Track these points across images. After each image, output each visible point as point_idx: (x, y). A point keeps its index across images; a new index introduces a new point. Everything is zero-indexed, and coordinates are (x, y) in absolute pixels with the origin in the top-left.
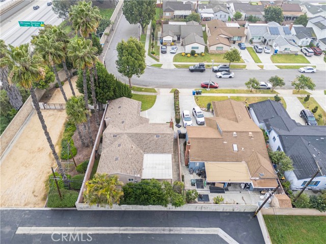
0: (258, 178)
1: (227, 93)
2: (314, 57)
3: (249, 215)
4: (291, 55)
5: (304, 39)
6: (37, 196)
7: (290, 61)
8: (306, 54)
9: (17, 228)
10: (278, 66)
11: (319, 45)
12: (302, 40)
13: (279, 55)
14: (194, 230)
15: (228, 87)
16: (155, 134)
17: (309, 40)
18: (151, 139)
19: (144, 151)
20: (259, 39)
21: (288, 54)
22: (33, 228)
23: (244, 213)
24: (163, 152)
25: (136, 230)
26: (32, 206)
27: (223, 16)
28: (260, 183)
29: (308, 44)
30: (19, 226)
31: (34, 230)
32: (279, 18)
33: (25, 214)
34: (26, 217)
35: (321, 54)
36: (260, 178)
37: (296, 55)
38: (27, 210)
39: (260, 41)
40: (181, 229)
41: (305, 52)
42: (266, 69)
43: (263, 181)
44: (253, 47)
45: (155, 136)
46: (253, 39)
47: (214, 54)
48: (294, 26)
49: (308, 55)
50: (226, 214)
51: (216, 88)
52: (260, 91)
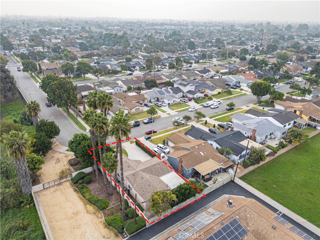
0: (222, 163)
1: (164, 133)
2: (189, 102)
3: (231, 183)
4: (178, 104)
5: (179, 94)
6: (109, 238)
7: (180, 108)
8: (185, 102)
10: (177, 111)
11: (187, 95)
12: (178, 94)
13: (171, 106)
14: (216, 202)
15: (161, 130)
16: (157, 164)
17: (182, 94)
18: (157, 168)
19: (158, 176)
20: (154, 99)
21: (176, 104)
23: (228, 183)
24: (169, 172)
25: (189, 217)
27: (119, 90)
28: (225, 165)
29: (182, 96)
32: (156, 85)
35: (191, 100)
36: (224, 163)
37: (180, 103)
39: (155, 100)
40: (209, 205)
41: (184, 100)
42: (172, 115)
43: (225, 163)
44: (154, 104)
45: (158, 165)
46: (151, 100)
47: (135, 114)
48: (168, 87)
49: (186, 102)
50: (221, 187)
51: (156, 132)
52: (180, 127)
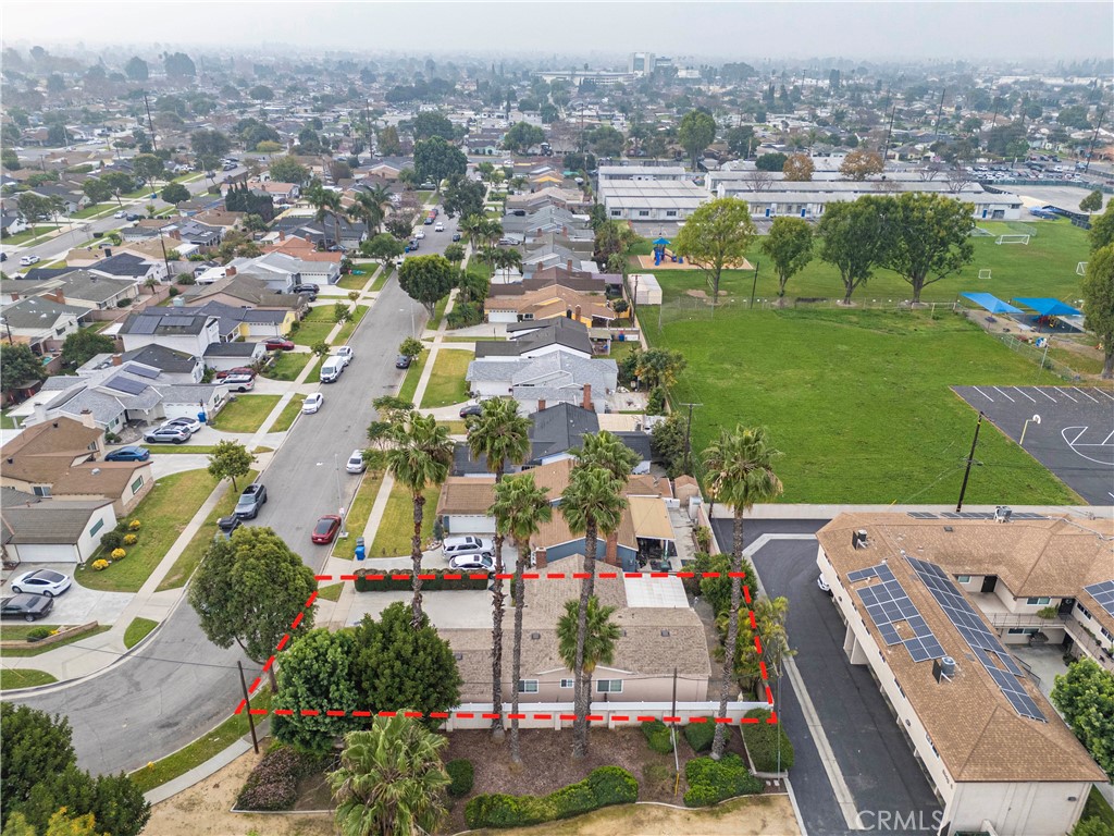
4: (227, 406)
6: (764, 821)
7: (260, 414)
9: (853, 831)
10: (275, 431)
21: (223, 409)
22: (840, 800)
26: (791, 822)
29: (203, 373)
30: (848, 829)
31: (843, 796)
33: (817, 827)
34: (822, 824)
37: (232, 400)
38: (807, 828)
39: (119, 426)
42: (279, 447)
44: (143, 442)
46: (108, 430)
47: (137, 509)
51: (336, 522)
